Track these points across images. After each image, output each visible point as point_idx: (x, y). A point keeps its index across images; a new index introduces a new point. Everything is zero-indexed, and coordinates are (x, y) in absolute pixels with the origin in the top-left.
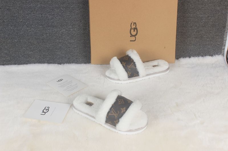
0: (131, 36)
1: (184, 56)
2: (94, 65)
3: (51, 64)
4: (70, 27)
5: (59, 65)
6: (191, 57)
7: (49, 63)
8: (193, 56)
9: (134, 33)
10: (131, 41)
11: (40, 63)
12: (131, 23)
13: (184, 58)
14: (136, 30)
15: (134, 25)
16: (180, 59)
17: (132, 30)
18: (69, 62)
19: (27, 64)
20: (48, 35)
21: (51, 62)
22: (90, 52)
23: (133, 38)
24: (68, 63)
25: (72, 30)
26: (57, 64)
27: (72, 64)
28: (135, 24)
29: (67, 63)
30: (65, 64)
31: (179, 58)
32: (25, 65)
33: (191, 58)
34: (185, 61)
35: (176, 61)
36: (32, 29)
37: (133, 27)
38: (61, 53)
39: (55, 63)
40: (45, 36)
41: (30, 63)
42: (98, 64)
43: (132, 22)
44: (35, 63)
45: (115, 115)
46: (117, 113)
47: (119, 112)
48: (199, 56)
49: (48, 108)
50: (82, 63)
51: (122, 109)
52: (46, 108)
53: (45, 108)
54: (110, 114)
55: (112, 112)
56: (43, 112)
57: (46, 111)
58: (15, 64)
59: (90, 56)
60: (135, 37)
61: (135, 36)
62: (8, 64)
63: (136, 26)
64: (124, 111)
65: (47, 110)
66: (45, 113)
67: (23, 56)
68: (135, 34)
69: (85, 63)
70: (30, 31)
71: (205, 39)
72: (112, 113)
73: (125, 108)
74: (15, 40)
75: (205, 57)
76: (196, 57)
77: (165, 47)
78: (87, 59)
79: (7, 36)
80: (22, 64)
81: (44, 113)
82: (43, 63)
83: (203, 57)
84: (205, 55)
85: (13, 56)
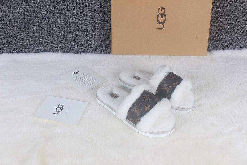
0: (158, 24)
1: (218, 48)
2: (114, 56)
3: (66, 53)
4: (89, 10)
5: (75, 54)
6: (226, 49)
7: (63, 52)
8: (228, 48)
9: (161, 20)
10: (158, 29)
11: (54, 52)
12: (159, 9)
13: (217, 50)
14: (164, 16)
15: (162, 11)
16: (212, 52)
17: (160, 17)
18: (87, 51)
19: (39, 52)
20: (63, 19)
21: (65, 50)
22: (110, 41)
23: (160, 26)
24: (86, 53)
25: (90, 14)
26: (72, 53)
27: (89, 53)
28: (163, 9)
29: (84, 53)
30: (82, 54)
31: (212, 50)
32: (37, 54)
33: (225, 51)
34: (218, 54)
35: (209, 53)
36: (45, 12)
37: (161, 12)
38: (78, 41)
39: (71, 52)
40: (59, 20)
41: (42, 52)
42: (119, 55)
43: (160, 7)
44: (47, 52)
45: (137, 112)
46: (140, 110)
47: (142, 110)
48: (234, 49)
49: (62, 106)
50: (100, 53)
51: (146, 106)
52: (60, 106)
53: (58, 106)
54: (132, 110)
55: (135, 108)
56: (56, 110)
57: (59, 109)
58: (25, 52)
59: (110, 45)
60: (163, 25)
61: (163, 23)
62: (17, 52)
63: (164, 12)
64: (149, 109)
65: (61, 109)
66: (59, 111)
67: (34, 43)
68: (163, 21)
69: (105, 53)
70: (42, 14)
71: (243, 29)
72: (134, 110)
73: (150, 106)
74: (26, 25)
75: (241, 50)
76: (231, 50)
77: (196, 38)
78: (106, 48)
79: (16, 19)
80: (33, 53)
81: (57, 113)
82: (57, 52)
83: (239, 50)
84: (242, 48)
85: (23, 43)
